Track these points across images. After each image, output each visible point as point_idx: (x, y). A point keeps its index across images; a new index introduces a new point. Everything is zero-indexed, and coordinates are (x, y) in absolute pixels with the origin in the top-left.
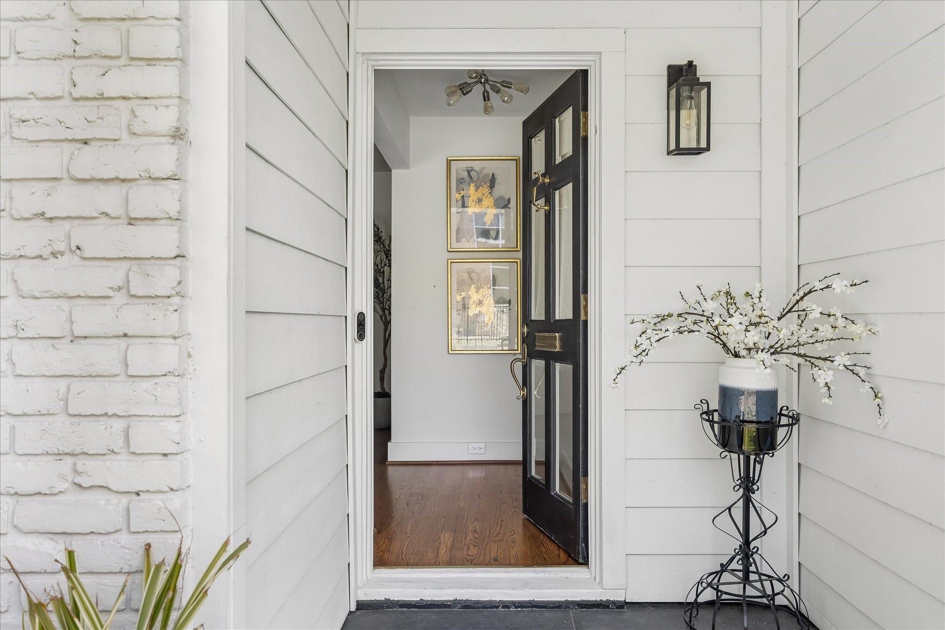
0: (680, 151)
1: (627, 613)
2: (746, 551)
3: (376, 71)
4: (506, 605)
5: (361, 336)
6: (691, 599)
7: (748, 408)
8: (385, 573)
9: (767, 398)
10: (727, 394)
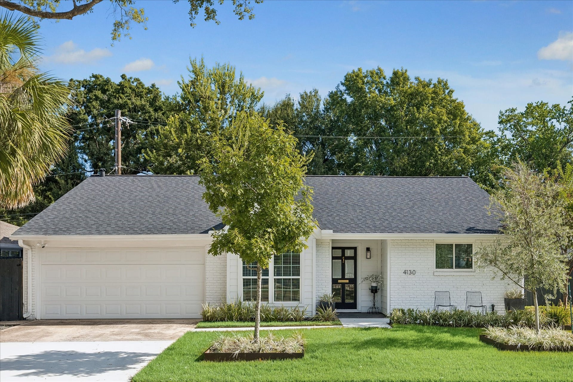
0: (367, 258)
4: (347, 313)
6: (368, 311)
7: (374, 288)
9: (376, 287)
10: (372, 287)
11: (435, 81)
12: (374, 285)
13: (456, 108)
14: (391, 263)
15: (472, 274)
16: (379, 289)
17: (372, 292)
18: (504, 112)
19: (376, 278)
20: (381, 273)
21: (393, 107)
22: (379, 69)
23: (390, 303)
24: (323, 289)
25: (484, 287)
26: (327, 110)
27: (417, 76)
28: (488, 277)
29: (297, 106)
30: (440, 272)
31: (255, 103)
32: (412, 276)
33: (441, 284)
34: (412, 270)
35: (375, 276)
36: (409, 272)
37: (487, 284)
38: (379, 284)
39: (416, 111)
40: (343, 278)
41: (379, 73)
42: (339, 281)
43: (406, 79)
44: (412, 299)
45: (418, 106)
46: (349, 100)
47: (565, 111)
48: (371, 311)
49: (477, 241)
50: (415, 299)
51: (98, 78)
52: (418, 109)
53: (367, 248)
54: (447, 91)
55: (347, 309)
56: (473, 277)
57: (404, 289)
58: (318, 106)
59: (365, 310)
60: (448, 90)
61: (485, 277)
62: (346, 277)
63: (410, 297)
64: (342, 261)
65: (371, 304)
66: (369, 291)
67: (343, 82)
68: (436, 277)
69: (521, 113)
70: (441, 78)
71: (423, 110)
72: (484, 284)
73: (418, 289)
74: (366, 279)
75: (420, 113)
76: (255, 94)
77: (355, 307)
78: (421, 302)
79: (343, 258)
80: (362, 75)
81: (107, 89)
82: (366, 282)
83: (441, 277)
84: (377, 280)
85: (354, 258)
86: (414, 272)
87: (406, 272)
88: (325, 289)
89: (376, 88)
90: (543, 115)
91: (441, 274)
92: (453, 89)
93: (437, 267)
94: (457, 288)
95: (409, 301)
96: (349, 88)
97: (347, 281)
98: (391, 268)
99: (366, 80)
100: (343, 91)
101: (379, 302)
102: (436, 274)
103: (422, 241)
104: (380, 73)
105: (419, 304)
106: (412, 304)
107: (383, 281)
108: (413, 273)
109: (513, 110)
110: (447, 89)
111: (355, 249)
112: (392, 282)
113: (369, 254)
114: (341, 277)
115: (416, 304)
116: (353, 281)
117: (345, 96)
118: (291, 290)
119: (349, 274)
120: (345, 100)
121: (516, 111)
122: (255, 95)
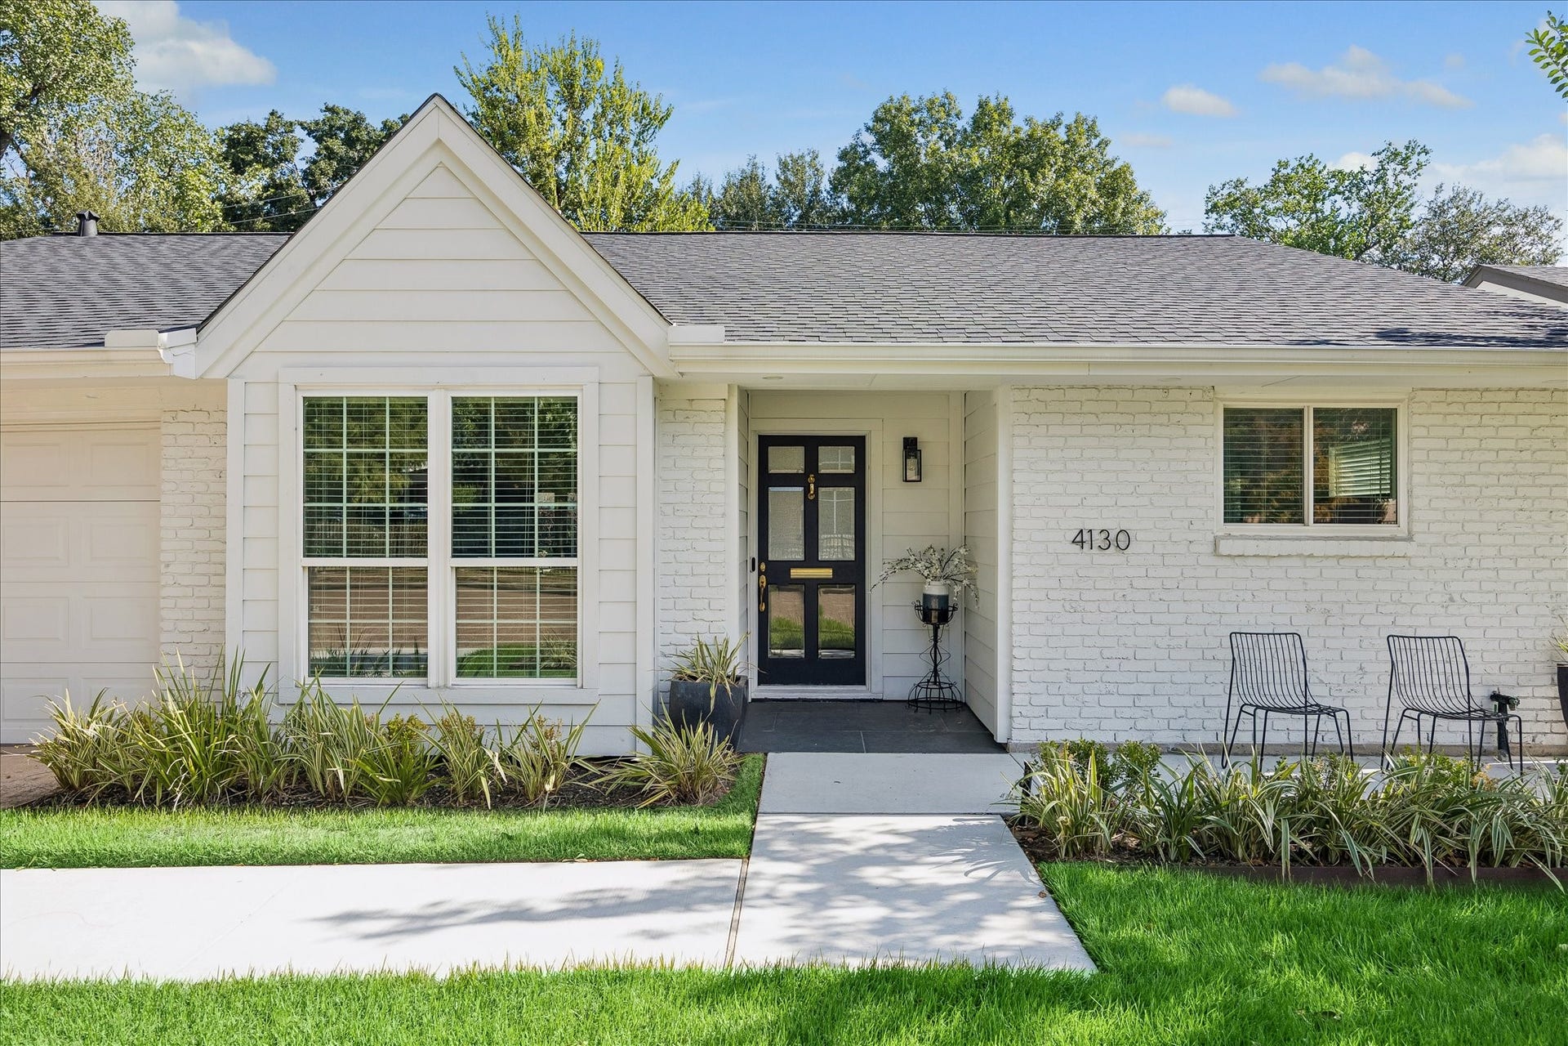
0: (906, 481)
1: (883, 704)
2: (936, 672)
3: (760, 436)
4: (824, 700)
5: (753, 569)
6: (912, 697)
7: (934, 604)
8: (763, 687)
9: (944, 599)
10: (926, 597)
11: (1069, 119)
12: (936, 589)
13: (1115, 176)
14: (1012, 496)
15: (1400, 548)
16: (954, 609)
17: (926, 618)
18: (1218, 187)
19: (944, 562)
20: (965, 541)
21: (977, 172)
22: (947, 96)
23: (1011, 683)
24: (699, 615)
25: (1452, 609)
26: (836, 187)
27: (1029, 114)
28: (1475, 564)
29: (772, 180)
30: (1242, 537)
31: (651, 131)
32: (1112, 556)
33: (1249, 597)
34: (1113, 527)
35: (937, 556)
36: (1098, 539)
37: (1469, 597)
38: (957, 588)
39: (1028, 178)
40: (811, 558)
41: (946, 105)
42: (796, 573)
43: (1005, 114)
44: (1114, 665)
45: (1034, 170)
46: (882, 164)
47: (1365, 176)
48: (922, 695)
49: (1421, 396)
50: (1126, 665)
51: (338, 114)
52: (1033, 175)
53: (906, 440)
54: (1095, 142)
55: (825, 684)
56: (1404, 562)
57: (1077, 617)
58: (818, 183)
59: (898, 690)
60: (1098, 140)
61: (1460, 564)
62: (823, 556)
63: (1107, 653)
64: (807, 491)
65: (921, 669)
66: (913, 618)
67: (871, 124)
68: (1228, 562)
69: (1259, 189)
70: (1083, 115)
71: (1044, 175)
72: (1456, 597)
73: (1140, 618)
74: (902, 564)
75: (1037, 183)
76: (651, 109)
77: (860, 678)
78: (1153, 677)
79: (811, 478)
80: (906, 107)
81: (357, 136)
82: (900, 577)
83: (1250, 562)
84: (948, 571)
85: (857, 480)
86: (1122, 537)
87: (1086, 537)
88: (707, 615)
89: (941, 137)
90: (1315, 184)
91: (1250, 547)
92: (1109, 138)
93: (1231, 516)
94: (1327, 613)
95: (1097, 676)
96: (881, 139)
97: (827, 573)
98: (1012, 518)
99: (917, 118)
100: (869, 147)
101: (957, 659)
102: (1225, 547)
103: (1160, 394)
104: (950, 104)
105: (1148, 689)
106: (1112, 688)
107: (972, 578)
108: (1118, 541)
109: (1239, 184)
110: (1096, 136)
111: (858, 443)
112: (1016, 583)
113: (912, 462)
114: (800, 557)
115: (1133, 689)
116: (851, 575)
117: (875, 156)
118: (538, 621)
119: (836, 545)
120: (872, 164)
121: (1245, 184)
122: (651, 113)
